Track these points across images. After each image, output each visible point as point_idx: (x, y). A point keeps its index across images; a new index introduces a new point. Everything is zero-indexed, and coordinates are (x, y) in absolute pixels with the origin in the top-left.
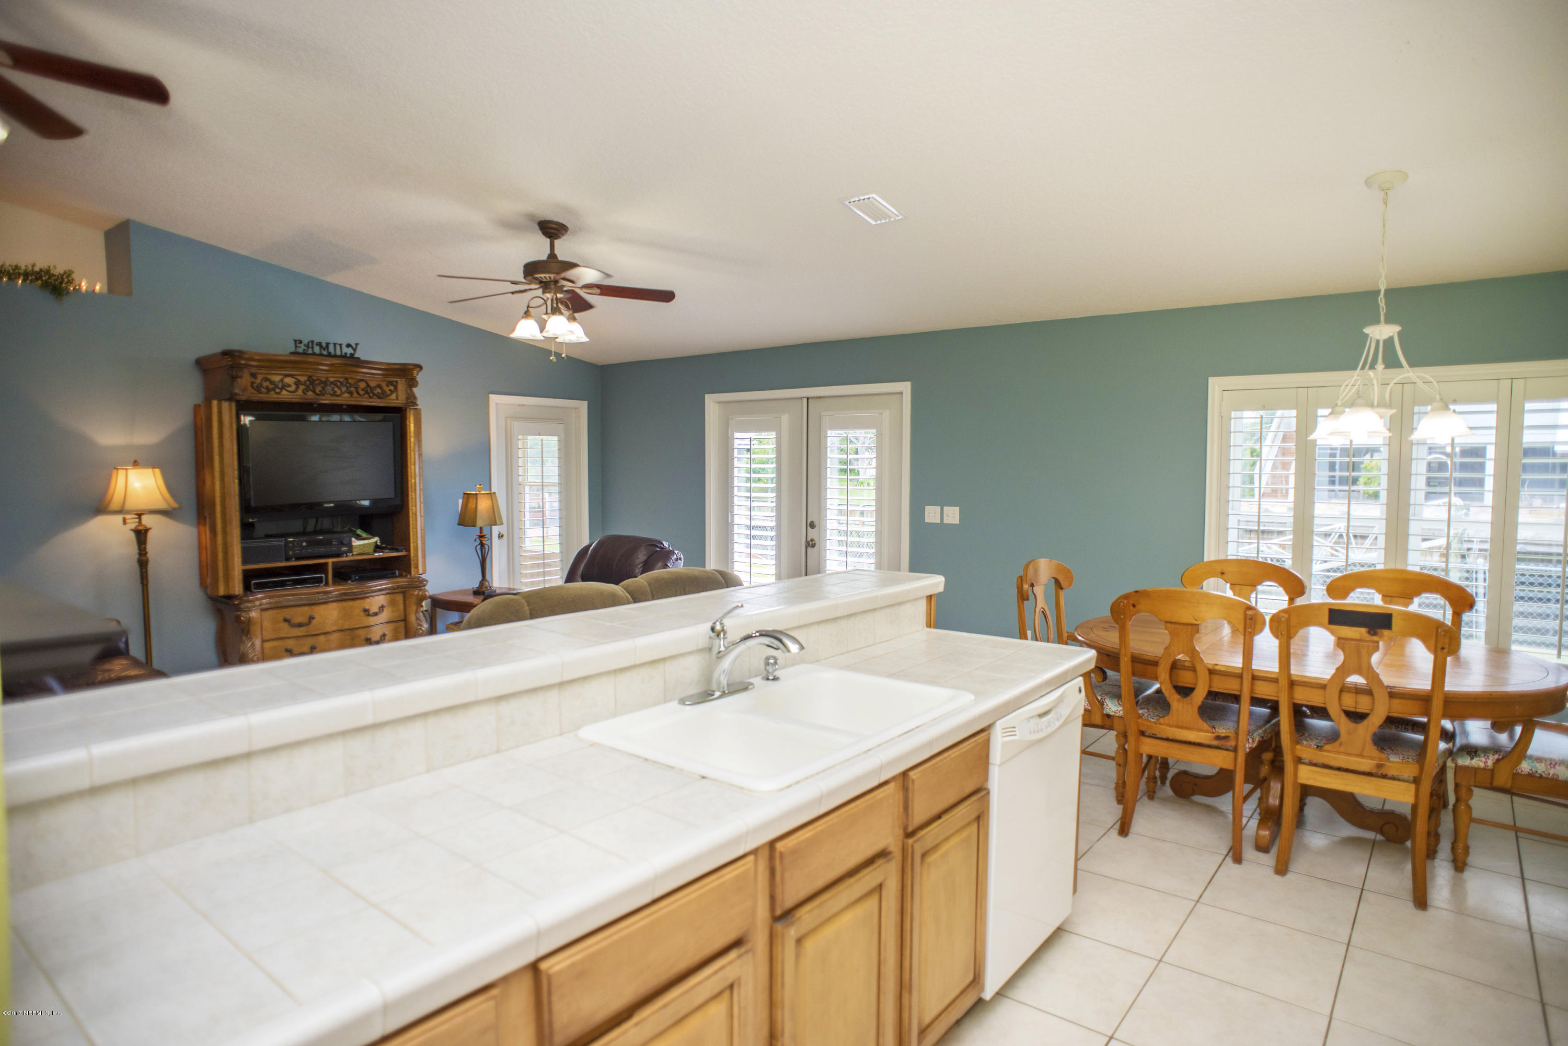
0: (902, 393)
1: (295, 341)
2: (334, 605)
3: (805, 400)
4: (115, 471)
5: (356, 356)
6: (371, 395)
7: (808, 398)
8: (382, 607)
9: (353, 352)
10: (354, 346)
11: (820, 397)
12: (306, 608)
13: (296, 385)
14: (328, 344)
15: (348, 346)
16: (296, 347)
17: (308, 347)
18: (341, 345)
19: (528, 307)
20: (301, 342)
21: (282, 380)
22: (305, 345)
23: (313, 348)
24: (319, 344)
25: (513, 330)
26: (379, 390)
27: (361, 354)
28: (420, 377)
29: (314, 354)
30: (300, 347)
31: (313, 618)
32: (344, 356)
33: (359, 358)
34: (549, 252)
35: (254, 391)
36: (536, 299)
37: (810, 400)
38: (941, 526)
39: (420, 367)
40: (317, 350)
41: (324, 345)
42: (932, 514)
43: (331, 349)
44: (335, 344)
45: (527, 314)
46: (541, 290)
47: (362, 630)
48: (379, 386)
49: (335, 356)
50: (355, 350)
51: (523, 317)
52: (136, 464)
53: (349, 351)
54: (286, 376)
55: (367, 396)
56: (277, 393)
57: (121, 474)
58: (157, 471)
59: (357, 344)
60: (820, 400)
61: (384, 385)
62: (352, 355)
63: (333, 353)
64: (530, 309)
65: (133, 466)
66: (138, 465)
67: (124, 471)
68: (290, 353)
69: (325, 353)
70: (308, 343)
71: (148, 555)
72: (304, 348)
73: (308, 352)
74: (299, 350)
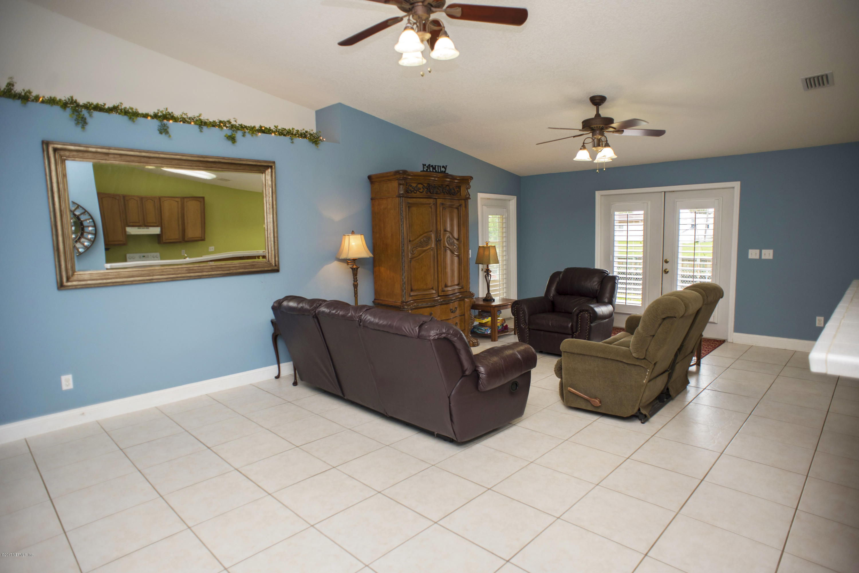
0: (734, 188)
1: (423, 164)
2: (439, 307)
3: (664, 193)
4: (344, 236)
5: (446, 172)
7: (665, 192)
8: (456, 308)
10: (445, 167)
11: (673, 191)
12: (428, 309)
13: (423, 188)
15: (443, 167)
16: (424, 168)
18: (440, 166)
19: (584, 143)
20: (425, 165)
21: (417, 186)
22: (427, 167)
24: (432, 166)
25: (575, 156)
26: (453, 191)
27: (449, 171)
28: (472, 183)
29: (431, 171)
30: (425, 168)
31: (432, 314)
32: (442, 172)
33: (448, 173)
34: (595, 113)
36: (588, 138)
37: (666, 193)
38: (760, 260)
39: (471, 178)
40: (431, 169)
41: (434, 166)
42: (753, 254)
43: (437, 169)
44: (438, 166)
45: (583, 147)
46: (591, 134)
48: (453, 189)
49: (438, 172)
50: (446, 169)
51: (581, 149)
52: (353, 233)
53: (443, 169)
54: (419, 184)
56: (415, 193)
57: (347, 237)
58: (363, 236)
59: (446, 166)
60: (674, 192)
61: (455, 188)
62: (444, 172)
64: (585, 144)
65: (352, 234)
66: (354, 233)
67: (348, 236)
68: (421, 171)
69: (434, 171)
70: (428, 165)
71: (358, 282)
72: (427, 168)
73: (429, 170)
74: (425, 169)
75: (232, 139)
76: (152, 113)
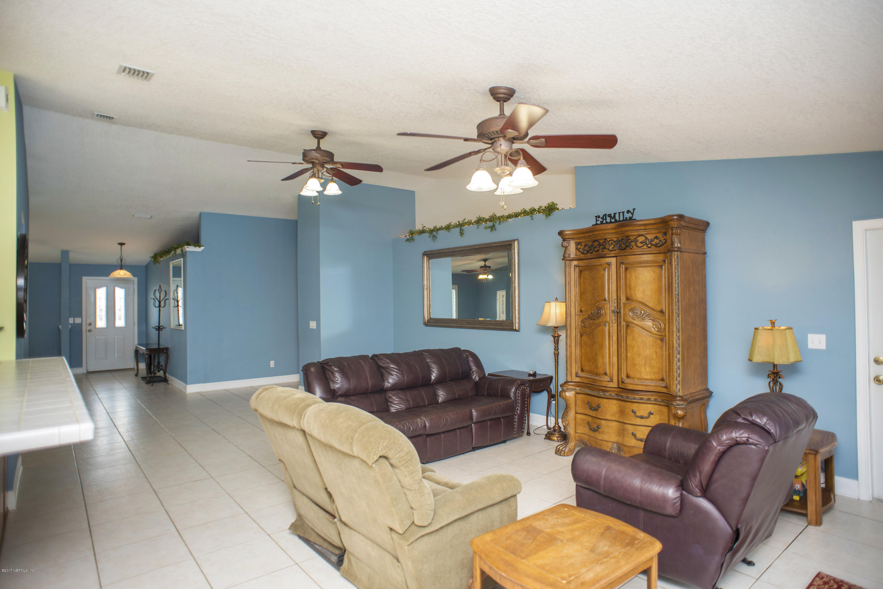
1: (596, 217)
2: (615, 402)
5: (633, 218)
6: (649, 246)
8: (651, 413)
9: (631, 216)
10: (632, 211)
14: (615, 214)
15: (628, 212)
16: (597, 221)
17: (603, 219)
18: (623, 213)
20: (599, 217)
22: (601, 218)
23: (606, 219)
24: (610, 216)
26: (656, 241)
27: (636, 216)
29: (607, 223)
30: (599, 220)
32: (625, 220)
33: (635, 219)
35: (581, 254)
40: (608, 220)
41: (612, 215)
43: (617, 218)
44: (620, 213)
47: (630, 426)
48: (656, 238)
49: (620, 221)
50: (633, 214)
53: (629, 215)
55: (645, 247)
58: (562, 302)
59: (634, 209)
61: (660, 235)
62: (631, 218)
63: (618, 220)
65: (554, 301)
68: (593, 225)
69: (613, 221)
70: (603, 216)
71: (559, 350)
72: (602, 220)
73: (604, 222)
74: (599, 222)
75: (493, 228)
76: (474, 219)
